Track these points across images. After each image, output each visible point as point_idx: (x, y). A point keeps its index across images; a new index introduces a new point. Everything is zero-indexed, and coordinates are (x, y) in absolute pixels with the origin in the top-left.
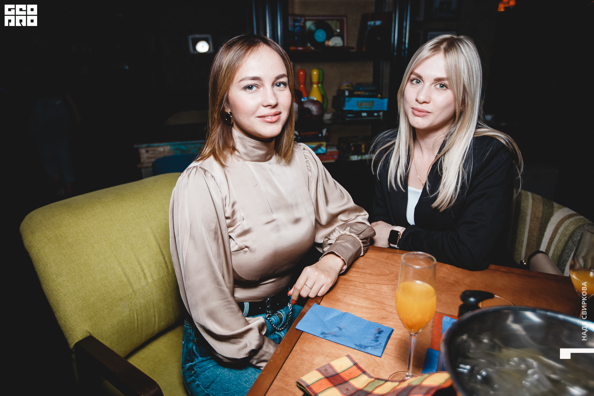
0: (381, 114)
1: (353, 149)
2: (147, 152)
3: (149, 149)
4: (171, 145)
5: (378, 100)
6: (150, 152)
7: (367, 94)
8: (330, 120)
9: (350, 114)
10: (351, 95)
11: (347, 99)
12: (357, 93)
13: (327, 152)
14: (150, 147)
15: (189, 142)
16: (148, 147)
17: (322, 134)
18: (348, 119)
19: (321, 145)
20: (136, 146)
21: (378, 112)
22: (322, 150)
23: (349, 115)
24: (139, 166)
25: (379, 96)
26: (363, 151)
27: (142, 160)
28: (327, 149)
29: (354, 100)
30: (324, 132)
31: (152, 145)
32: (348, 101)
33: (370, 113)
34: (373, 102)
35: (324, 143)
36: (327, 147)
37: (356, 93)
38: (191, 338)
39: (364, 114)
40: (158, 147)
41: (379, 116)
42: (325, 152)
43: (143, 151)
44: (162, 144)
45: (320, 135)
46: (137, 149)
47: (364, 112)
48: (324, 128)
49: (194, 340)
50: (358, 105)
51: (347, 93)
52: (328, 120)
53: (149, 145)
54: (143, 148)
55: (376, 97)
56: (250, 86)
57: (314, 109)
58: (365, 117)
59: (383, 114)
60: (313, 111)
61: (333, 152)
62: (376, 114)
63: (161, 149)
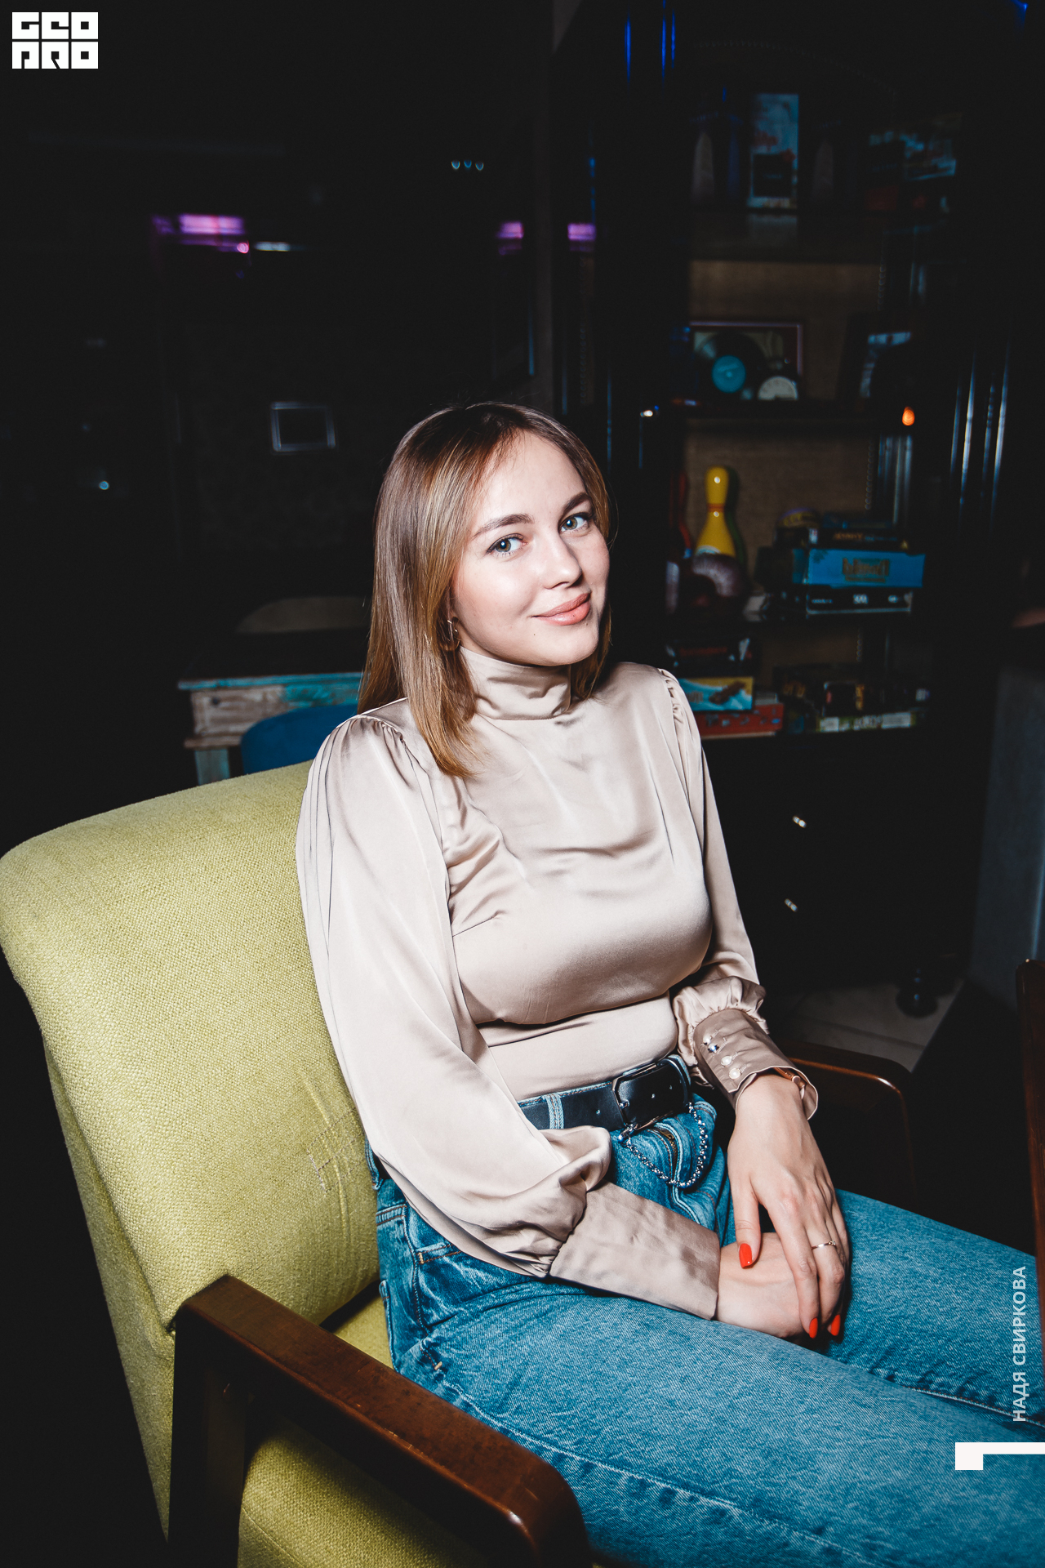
0: (908, 598)
1: (829, 697)
2: (215, 702)
3: (220, 694)
4: (285, 685)
5: (904, 556)
6: (224, 704)
7: (870, 539)
8: (760, 613)
9: (820, 597)
10: (826, 543)
11: (812, 553)
12: (843, 535)
13: (754, 706)
14: (225, 688)
15: (339, 676)
16: (218, 688)
17: (737, 654)
18: (814, 612)
19: (740, 686)
20: (183, 686)
21: (900, 592)
22: (742, 701)
23: (816, 601)
24: (189, 744)
25: (905, 545)
26: (859, 705)
27: (198, 728)
28: (754, 697)
29: (835, 557)
30: (744, 646)
31: (231, 682)
32: (817, 559)
33: (877, 596)
34: (887, 562)
35: (749, 682)
36: (757, 692)
37: (838, 536)
38: (408, 1253)
39: (861, 599)
40: (247, 688)
41: (902, 603)
42: (749, 707)
43: (203, 701)
44: (259, 681)
45: (732, 658)
46: (187, 694)
47: (860, 591)
48: (743, 638)
49: (418, 1257)
50: (844, 571)
51: (813, 538)
52: (755, 613)
53: (222, 682)
54: (202, 690)
55: (896, 548)
56: (500, 542)
57: (722, 579)
58: (861, 606)
59: (914, 600)
60: (720, 585)
61: (770, 707)
62: (893, 599)
63: (256, 696)
